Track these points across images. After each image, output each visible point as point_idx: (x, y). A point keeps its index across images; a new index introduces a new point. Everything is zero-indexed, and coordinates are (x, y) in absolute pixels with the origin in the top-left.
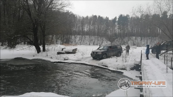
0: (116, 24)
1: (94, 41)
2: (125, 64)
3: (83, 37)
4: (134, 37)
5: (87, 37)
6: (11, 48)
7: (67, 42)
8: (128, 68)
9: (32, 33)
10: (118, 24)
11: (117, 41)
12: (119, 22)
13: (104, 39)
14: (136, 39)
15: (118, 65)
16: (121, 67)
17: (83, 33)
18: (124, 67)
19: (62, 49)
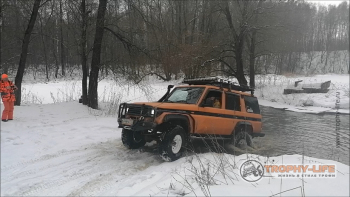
19: (296, 83)
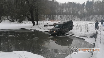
0: (85, 7)
1: (69, 18)
2: (87, 33)
3: (63, 16)
4: (97, 16)
5: (65, 16)
6: (21, 22)
7: (52, 19)
8: (88, 36)
9: (30, 14)
10: (86, 7)
11: (85, 18)
12: (86, 6)
13: (76, 17)
14: (98, 16)
15: (82, 34)
16: (84, 36)
17: (62, 14)
18: (85, 36)
19: (47, 23)
